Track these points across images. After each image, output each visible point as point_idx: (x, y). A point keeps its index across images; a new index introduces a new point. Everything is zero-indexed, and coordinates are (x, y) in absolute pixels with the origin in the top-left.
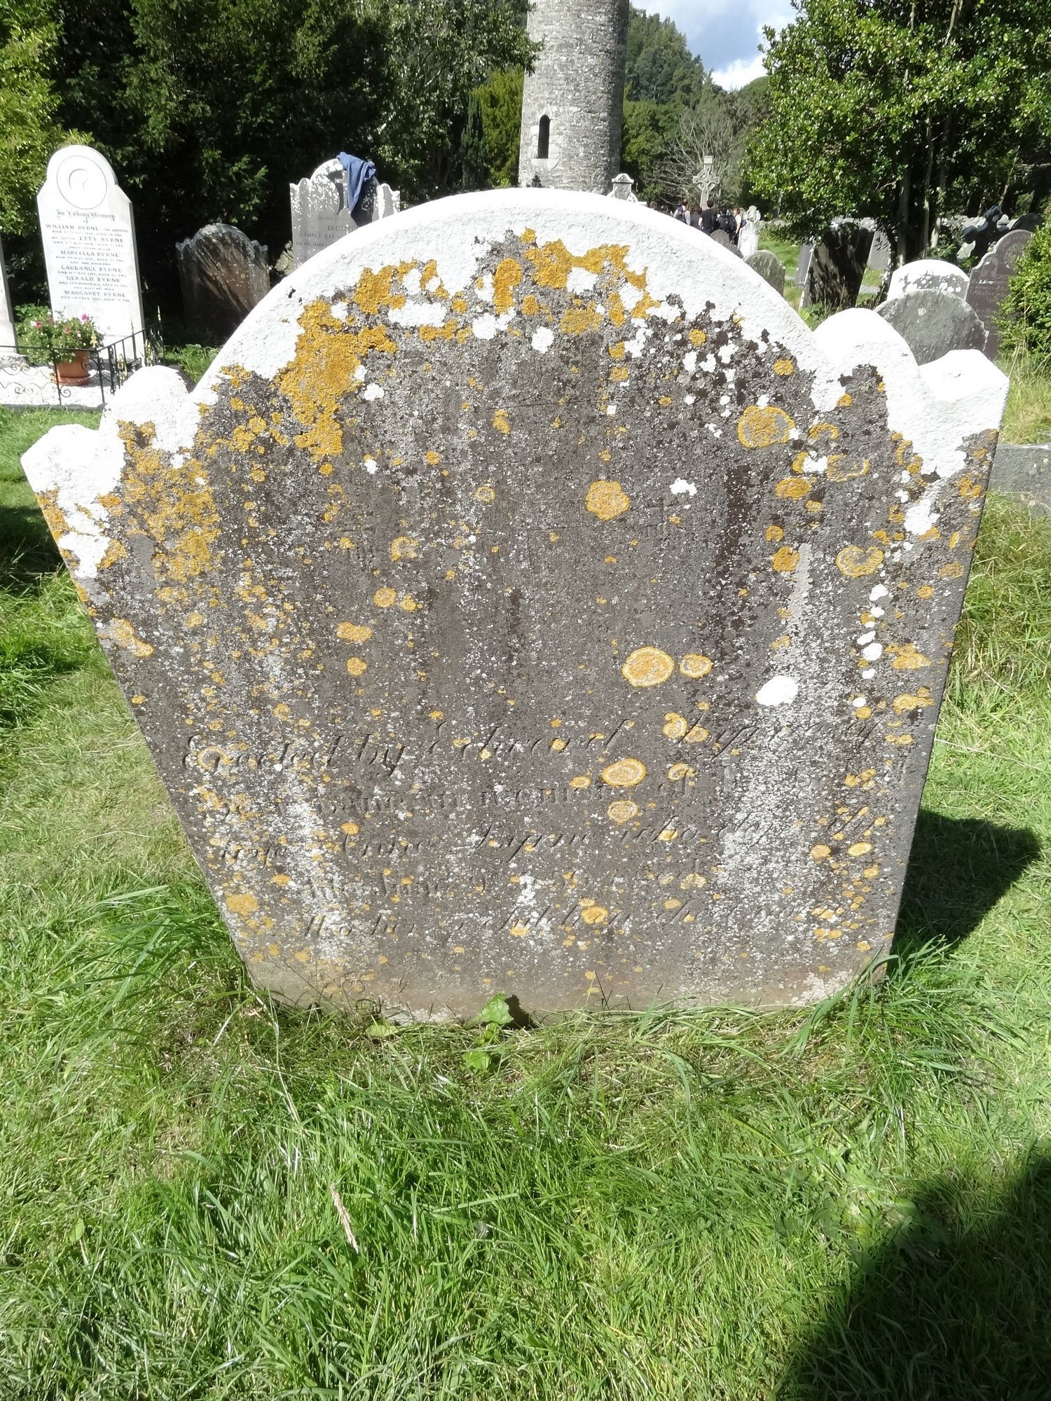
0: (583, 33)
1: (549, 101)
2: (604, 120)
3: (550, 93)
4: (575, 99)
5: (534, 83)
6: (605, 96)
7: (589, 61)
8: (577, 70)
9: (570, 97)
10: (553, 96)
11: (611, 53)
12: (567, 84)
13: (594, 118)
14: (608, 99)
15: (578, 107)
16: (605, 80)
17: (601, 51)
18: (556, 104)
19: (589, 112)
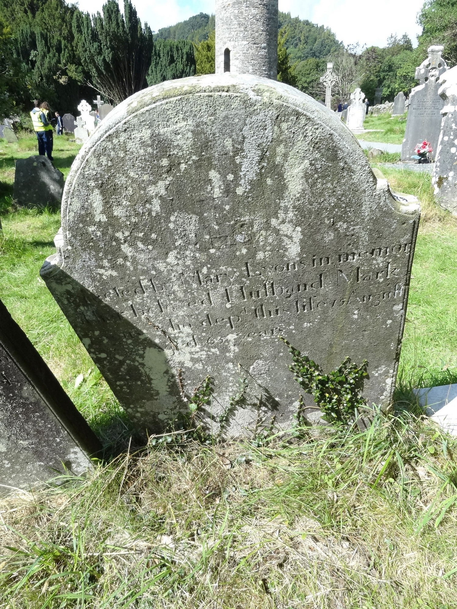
1: (229, 39)
2: (264, 48)
3: (229, 34)
4: (245, 37)
5: (220, 29)
6: (264, 33)
7: (253, 11)
8: (245, 18)
9: (241, 35)
10: (231, 36)
11: (266, 6)
12: (239, 27)
13: (257, 47)
14: (266, 35)
15: (247, 41)
16: (264, 23)
17: (260, 5)
18: (233, 40)
19: (254, 44)
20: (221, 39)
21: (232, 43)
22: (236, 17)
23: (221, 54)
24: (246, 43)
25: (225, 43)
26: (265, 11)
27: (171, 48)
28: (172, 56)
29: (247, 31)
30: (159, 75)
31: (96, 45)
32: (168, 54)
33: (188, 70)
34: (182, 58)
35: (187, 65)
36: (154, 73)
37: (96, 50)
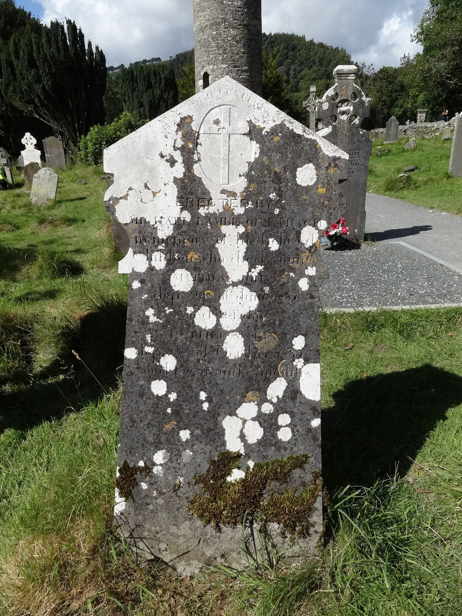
0: (226, 14)
1: (208, 62)
2: (246, 71)
3: (208, 57)
4: (224, 59)
5: (198, 52)
6: (245, 55)
7: (232, 32)
8: (224, 40)
9: (220, 58)
10: (210, 59)
11: (247, 26)
12: (218, 50)
13: (238, 70)
14: (248, 57)
15: (226, 64)
16: (244, 44)
17: (240, 25)
18: (212, 64)
19: (234, 67)
20: (200, 63)
21: (211, 67)
22: (214, 39)
23: (200, 79)
24: (224, 66)
25: (203, 67)
26: (246, 32)
27: (148, 73)
28: (149, 82)
29: (226, 53)
30: (136, 102)
31: (33, 72)
32: (145, 79)
33: (166, 96)
34: (160, 83)
35: (165, 91)
36: (131, 100)
37: (33, 77)
